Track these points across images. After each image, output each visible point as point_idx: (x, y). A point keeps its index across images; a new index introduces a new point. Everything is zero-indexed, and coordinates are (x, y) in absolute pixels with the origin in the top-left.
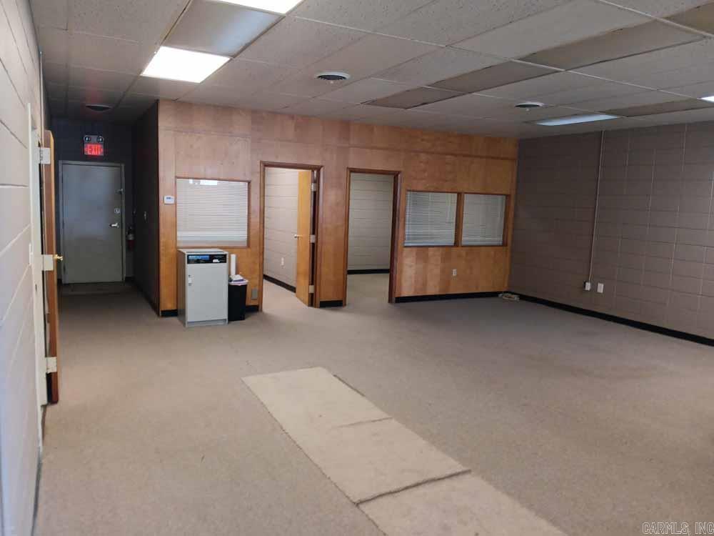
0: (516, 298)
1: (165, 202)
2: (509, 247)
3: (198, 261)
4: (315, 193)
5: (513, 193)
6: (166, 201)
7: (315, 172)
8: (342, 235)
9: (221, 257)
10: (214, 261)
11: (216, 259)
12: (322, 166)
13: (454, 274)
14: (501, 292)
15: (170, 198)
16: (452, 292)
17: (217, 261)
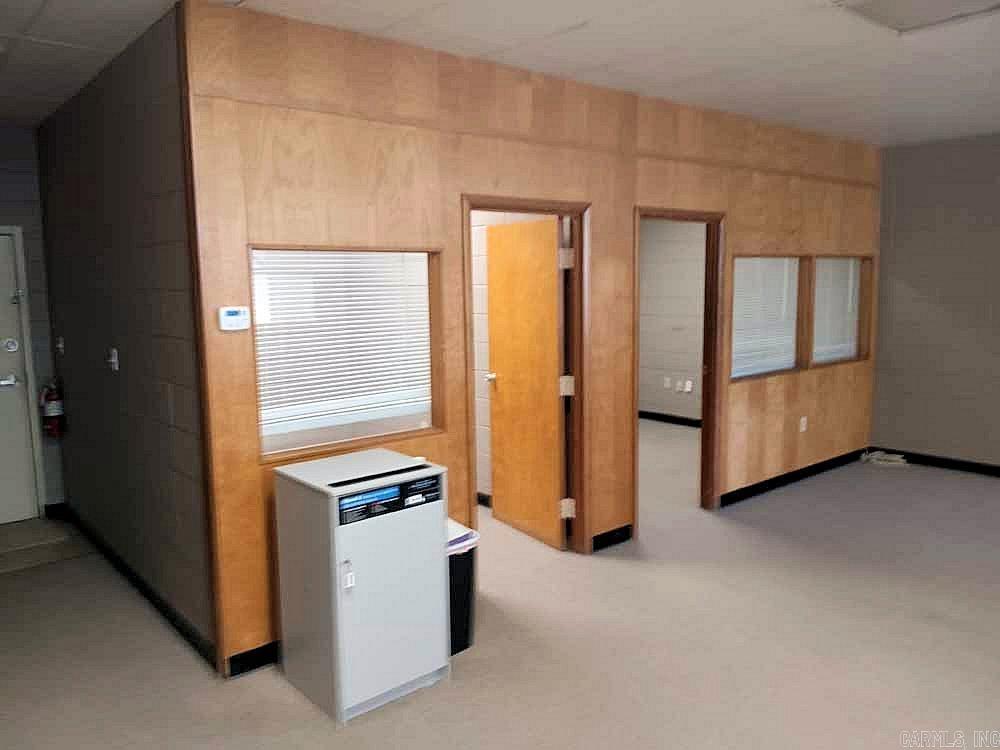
0: (898, 461)
1: (224, 326)
2: (872, 358)
3: (368, 512)
4: (567, 273)
5: (876, 252)
6: (227, 323)
7: (567, 220)
8: (626, 367)
9: (426, 483)
10: (411, 500)
11: (415, 492)
12: (589, 205)
13: (803, 428)
14: (863, 451)
15: (235, 313)
16: (801, 464)
17: (419, 498)
